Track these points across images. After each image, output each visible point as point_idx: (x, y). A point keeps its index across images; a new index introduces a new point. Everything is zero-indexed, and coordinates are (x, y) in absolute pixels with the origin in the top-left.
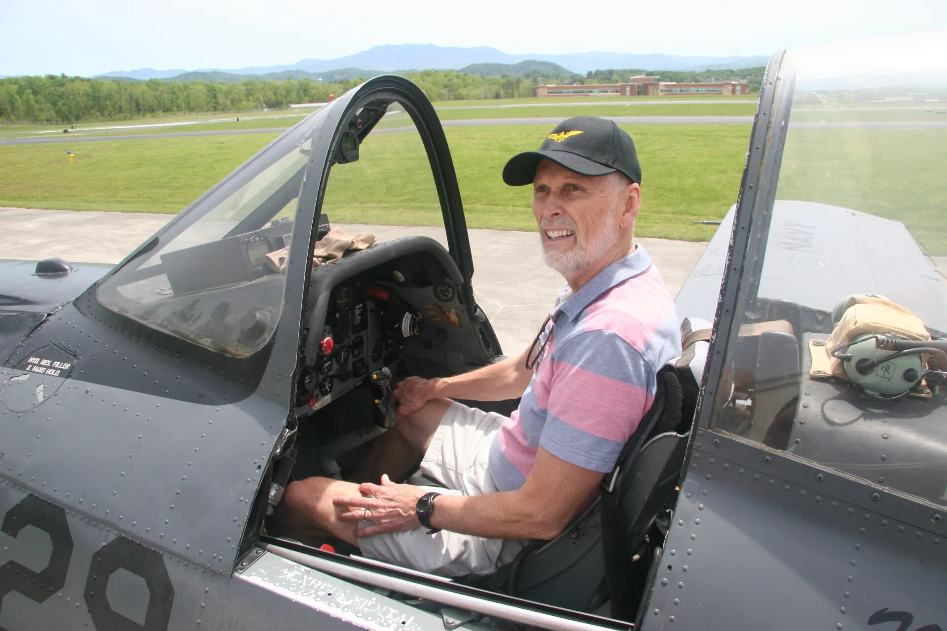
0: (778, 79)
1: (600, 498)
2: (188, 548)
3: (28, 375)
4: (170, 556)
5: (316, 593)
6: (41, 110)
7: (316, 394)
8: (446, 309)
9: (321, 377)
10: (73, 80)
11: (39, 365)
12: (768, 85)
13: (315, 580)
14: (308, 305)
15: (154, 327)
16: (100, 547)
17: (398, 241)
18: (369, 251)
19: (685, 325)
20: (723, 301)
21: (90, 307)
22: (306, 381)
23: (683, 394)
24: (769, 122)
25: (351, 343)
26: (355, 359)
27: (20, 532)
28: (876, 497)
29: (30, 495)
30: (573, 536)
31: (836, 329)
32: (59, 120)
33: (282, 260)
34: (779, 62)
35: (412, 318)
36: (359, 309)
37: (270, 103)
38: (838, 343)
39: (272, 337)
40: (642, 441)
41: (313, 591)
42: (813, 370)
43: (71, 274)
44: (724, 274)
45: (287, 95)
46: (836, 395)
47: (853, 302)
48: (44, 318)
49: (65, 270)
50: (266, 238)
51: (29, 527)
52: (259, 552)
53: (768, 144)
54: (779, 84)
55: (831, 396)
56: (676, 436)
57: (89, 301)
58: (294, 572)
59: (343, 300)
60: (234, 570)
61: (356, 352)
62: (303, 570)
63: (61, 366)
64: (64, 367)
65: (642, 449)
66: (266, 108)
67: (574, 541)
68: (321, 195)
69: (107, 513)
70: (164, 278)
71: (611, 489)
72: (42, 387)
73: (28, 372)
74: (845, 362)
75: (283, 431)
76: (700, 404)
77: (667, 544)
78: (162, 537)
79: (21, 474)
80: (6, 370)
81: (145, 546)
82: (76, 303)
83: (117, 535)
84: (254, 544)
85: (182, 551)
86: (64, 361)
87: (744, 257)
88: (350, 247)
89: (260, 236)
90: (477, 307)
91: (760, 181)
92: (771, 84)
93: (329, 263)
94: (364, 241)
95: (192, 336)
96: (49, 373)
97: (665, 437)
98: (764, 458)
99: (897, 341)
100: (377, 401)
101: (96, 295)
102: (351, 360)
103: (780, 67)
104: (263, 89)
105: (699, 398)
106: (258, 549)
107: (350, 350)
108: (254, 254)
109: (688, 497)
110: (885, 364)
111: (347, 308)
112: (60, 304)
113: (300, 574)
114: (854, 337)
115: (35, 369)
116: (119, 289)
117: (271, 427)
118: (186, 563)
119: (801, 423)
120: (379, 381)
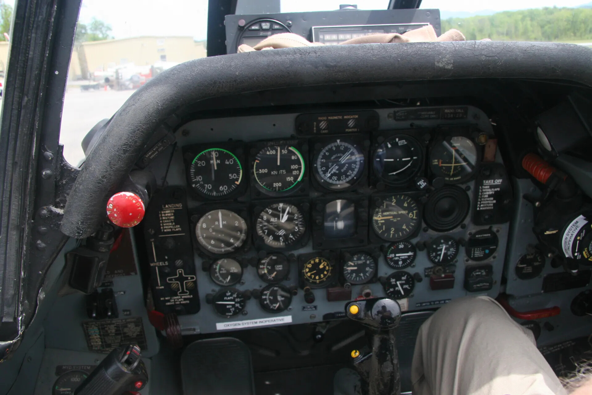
26: (471, 262)
36: (491, 187)
59: (452, 163)
61: (477, 253)
102: (463, 262)
120: (361, 319)
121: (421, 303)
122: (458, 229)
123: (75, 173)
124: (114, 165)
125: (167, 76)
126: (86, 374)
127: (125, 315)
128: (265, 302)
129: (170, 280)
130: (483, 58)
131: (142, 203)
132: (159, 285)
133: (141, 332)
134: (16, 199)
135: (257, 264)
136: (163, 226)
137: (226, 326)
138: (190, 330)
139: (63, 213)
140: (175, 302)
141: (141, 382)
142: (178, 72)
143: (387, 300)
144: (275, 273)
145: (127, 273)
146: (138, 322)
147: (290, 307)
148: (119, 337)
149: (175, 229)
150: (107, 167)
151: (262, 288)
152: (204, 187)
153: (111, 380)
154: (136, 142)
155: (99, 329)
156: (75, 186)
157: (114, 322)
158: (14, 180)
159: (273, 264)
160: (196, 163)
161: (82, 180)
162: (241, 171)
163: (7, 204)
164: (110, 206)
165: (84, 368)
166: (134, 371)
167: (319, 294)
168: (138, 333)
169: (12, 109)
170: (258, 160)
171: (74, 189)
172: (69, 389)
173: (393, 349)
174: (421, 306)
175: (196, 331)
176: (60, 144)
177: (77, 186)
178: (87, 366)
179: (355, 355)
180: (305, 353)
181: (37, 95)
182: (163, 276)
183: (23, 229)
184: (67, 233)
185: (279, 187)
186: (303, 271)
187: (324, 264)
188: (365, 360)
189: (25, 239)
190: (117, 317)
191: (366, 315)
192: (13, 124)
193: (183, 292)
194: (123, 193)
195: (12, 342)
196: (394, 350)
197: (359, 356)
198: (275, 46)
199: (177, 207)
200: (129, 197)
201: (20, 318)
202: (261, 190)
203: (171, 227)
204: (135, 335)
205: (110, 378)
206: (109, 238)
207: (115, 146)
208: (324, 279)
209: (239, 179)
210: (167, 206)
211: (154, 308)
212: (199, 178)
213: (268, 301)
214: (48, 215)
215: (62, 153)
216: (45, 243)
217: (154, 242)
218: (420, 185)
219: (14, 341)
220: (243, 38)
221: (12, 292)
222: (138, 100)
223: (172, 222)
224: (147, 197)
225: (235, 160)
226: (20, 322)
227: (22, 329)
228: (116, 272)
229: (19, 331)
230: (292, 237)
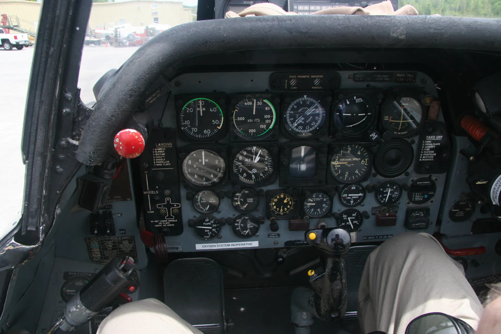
9: (340, 207)
25: (410, 183)
26: (411, 205)
36: (433, 142)
59: (400, 120)
61: (417, 197)
107: (405, 192)
120: (317, 244)
121: (367, 237)
122: (403, 176)
123: (89, 112)
124: (121, 107)
125: (167, 35)
126: (88, 280)
127: (121, 233)
128: (237, 229)
129: (159, 206)
130: (432, 31)
131: (143, 138)
132: (150, 210)
133: (133, 248)
134: (42, 131)
135: (232, 197)
136: (156, 161)
137: (203, 246)
138: (174, 248)
139: (78, 144)
140: (162, 224)
141: (134, 286)
142: (177, 32)
143: (340, 230)
144: (247, 205)
145: (124, 199)
146: (131, 240)
147: (258, 234)
148: (115, 251)
149: (166, 164)
150: (115, 109)
151: (235, 217)
152: (190, 130)
153: (110, 283)
154: (140, 88)
155: (99, 243)
156: (89, 122)
157: (112, 238)
158: (40, 116)
159: (245, 197)
160: (185, 110)
161: (95, 118)
162: (223, 118)
163: (34, 135)
164: (117, 140)
165: (86, 274)
166: (129, 278)
167: (283, 224)
168: (131, 249)
169: (41, 57)
170: (237, 109)
171: (88, 125)
172: (74, 291)
173: (342, 271)
174: (367, 239)
175: (179, 249)
176: (78, 88)
177: (90, 122)
178: (89, 273)
179: (311, 274)
180: (268, 275)
181: (62, 46)
182: (154, 202)
183: (46, 156)
184: (81, 160)
185: (253, 132)
186: (270, 204)
187: (288, 199)
188: (319, 278)
189: (48, 164)
190: (114, 235)
191: (322, 241)
192: (42, 70)
193: (170, 217)
194: (127, 130)
195: (34, 246)
196: (344, 272)
197: (314, 274)
198: (257, 14)
199: (168, 146)
200: (132, 133)
201: (41, 228)
202: (238, 135)
203: (162, 162)
204: (128, 250)
205: (109, 281)
206: (113, 167)
207: (123, 91)
208: (287, 212)
209: (220, 124)
210: (159, 145)
211: (145, 229)
212: (187, 122)
213: (239, 228)
214: (66, 146)
215: (79, 95)
216: (62, 168)
217: (147, 174)
218: (372, 137)
219: (36, 246)
220: (230, 6)
221: (35, 206)
222: (143, 53)
223: (163, 158)
224: (146, 134)
225: (218, 109)
226: (41, 231)
227: (42, 237)
228: (115, 197)
229: (40, 238)
230: (262, 175)
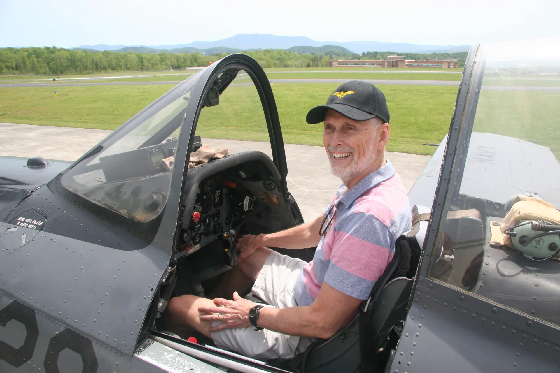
0: (475, 62)
1: (358, 315)
2: (107, 337)
3: (18, 228)
4: (96, 342)
5: (183, 368)
6: (41, 67)
7: (190, 244)
8: (270, 195)
9: (194, 234)
10: (60, 50)
11: (24, 222)
12: (468, 66)
13: (183, 360)
14: (185, 191)
15: (94, 202)
16: (55, 335)
17: (241, 154)
18: (224, 159)
19: (415, 210)
20: (437, 199)
21: (56, 188)
22: (185, 236)
23: (411, 254)
24: (469, 89)
25: (213, 214)
26: (215, 223)
27: (7, 324)
28: (530, 324)
29: (15, 301)
30: (342, 338)
31: (507, 216)
32: (51, 73)
33: (171, 163)
34: (475, 52)
35: (250, 199)
36: (218, 193)
37: (174, 66)
38: (508, 225)
39: (163, 210)
40: (385, 282)
41: (182, 367)
42: (492, 241)
43: (48, 167)
44: (438, 182)
45: (184, 62)
46: (507, 257)
47: (518, 199)
48: (29, 194)
49: (44, 164)
50: (162, 150)
51: (13, 321)
52: (150, 341)
53: (468, 103)
54: (475, 65)
55: (503, 258)
56: (406, 279)
57: (56, 184)
58: (171, 355)
59: (208, 188)
60: (135, 352)
61: (216, 219)
62: (176, 353)
63: (38, 223)
64: (39, 224)
65: (385, 287)
66: (172, 69)
67: (343, 341)
68: (194, 125)
69: (60, 314)
70: (101, 171)
71: (365, 310)
72: (25, 235)
73: (17, 226)
74: (512, 238)
75: (167, 268)
76: (421, 262)
77: (398, 348)
78: (92, 330)
79: (10, 288)
80: (5, 224)
81: (82, 335)
82: (48, 185)
83: (65, 327)
84: (148, 336)
85: (104, 339)
86: (39, 220)
87: (451, 172)
88: (213, 156)
89: (159, 149)
90: (289, 194)
91: (462, 126)
92: (470, 65)
93: (199, 166)
94: (221, 153)
95: (115, 208)
96: (30, 227)
97: (399, 280)
98: (460, 296)
99: (545, 225)
100: (226, 250)
101: (60, 180)
102: (212, 224)
103: (476, 55)
104: (171, 58)
105: (421, 258)
106: (150, 339)
107: (212, 218)
108: (155, 159)
109: (412, 319)
110: (537, 239)
111: (210, 193)
112: (39, 185)
113: (174, 356)
114: (518, 222)
115: (22, 224)
116: (74, 177)
117: (160, 265)
118: (106, 346)
119: (484, 274)
122: (211, 211)
